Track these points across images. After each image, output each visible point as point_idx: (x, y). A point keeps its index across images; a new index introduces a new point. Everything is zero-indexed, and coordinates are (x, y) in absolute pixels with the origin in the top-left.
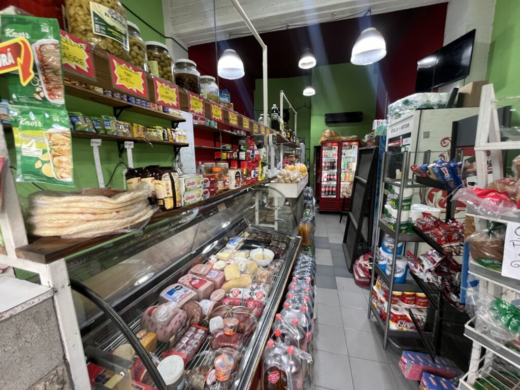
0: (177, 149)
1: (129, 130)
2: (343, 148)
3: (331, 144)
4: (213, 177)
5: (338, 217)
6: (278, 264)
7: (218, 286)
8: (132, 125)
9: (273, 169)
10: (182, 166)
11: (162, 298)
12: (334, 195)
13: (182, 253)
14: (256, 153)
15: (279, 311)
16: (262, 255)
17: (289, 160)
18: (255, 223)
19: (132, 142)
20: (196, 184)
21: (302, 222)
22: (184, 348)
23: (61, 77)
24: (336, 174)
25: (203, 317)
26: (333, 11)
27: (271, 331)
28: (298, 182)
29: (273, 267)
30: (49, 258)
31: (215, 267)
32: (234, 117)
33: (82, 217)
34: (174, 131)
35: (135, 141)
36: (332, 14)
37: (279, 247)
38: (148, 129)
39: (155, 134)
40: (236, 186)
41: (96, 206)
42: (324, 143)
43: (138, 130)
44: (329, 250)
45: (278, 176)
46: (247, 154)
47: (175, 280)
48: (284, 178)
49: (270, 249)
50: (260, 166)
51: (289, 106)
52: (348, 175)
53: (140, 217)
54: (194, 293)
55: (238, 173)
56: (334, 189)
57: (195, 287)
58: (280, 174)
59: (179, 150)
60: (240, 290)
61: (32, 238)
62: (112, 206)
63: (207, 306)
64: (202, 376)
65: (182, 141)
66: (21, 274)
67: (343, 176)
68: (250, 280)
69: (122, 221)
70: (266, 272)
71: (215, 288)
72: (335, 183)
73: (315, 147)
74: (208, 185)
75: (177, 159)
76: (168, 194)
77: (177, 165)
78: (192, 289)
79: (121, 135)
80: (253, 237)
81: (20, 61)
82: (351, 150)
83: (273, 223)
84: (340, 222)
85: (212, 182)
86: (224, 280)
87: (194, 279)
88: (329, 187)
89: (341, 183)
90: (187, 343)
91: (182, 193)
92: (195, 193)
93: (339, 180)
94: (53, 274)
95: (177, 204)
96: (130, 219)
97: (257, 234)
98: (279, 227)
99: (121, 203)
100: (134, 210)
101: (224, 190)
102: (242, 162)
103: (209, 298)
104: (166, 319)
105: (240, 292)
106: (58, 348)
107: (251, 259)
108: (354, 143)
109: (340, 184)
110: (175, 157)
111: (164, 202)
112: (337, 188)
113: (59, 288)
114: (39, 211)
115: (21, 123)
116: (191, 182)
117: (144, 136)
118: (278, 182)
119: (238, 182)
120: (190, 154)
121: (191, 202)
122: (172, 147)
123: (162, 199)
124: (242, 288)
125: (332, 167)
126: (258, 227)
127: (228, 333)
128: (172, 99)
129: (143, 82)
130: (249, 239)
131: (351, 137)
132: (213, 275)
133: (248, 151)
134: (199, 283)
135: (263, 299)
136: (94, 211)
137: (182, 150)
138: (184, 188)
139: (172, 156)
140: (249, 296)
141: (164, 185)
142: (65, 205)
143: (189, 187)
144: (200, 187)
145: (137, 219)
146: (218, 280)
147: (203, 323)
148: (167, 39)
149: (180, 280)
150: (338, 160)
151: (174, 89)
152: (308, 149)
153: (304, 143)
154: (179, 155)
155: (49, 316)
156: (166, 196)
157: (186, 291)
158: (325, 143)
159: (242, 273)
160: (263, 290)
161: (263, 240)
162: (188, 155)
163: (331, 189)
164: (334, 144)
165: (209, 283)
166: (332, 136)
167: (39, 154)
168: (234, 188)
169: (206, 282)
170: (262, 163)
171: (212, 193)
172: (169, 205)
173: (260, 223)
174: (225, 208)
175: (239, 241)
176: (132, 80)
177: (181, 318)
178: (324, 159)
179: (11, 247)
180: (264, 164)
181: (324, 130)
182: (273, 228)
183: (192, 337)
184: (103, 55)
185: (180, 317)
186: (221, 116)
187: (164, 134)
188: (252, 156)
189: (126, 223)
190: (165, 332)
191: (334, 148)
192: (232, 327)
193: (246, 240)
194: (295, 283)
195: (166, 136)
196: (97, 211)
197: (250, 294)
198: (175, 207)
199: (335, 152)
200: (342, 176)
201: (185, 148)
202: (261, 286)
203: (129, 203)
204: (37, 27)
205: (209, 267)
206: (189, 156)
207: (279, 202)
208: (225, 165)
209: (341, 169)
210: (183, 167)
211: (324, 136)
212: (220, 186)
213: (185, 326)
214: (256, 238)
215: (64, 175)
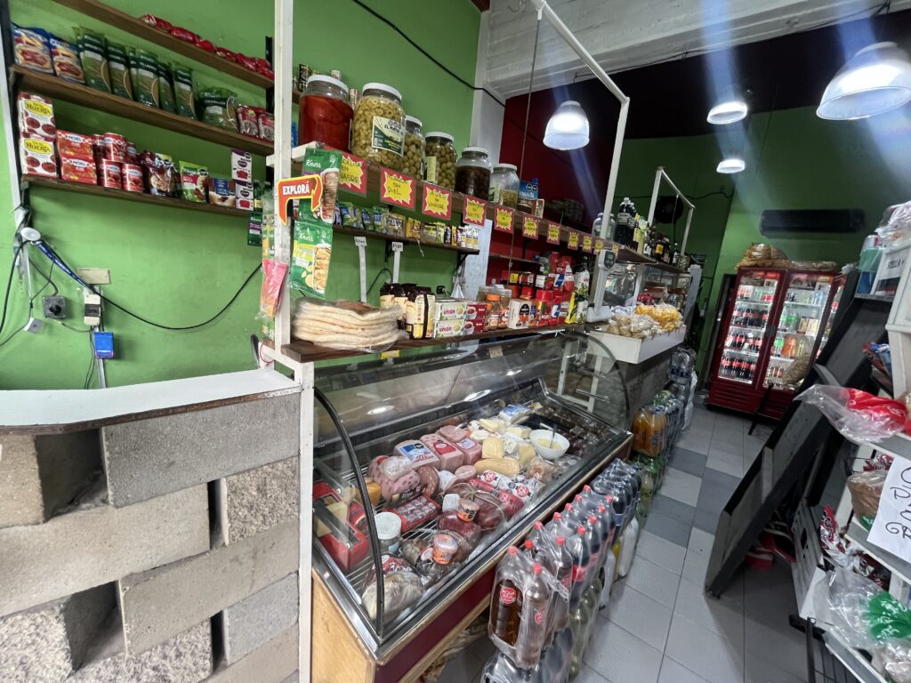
0: (463, 256)
1: (402, 226)
2: (792, 285)
3: (762, 273)
4: (483, 307)
5: (748, 425)
6: (572, 462)
7: (469, 462)
8: (407, 219)
9: (599, 308)
10: (464, 282)
11: (397, 451)
12: (750, 379)
13: (432, 403)
14: (568, 278)
15: (545, 521)
16: (551, 442)
17: (651, 294)
18: (556, 392)
19: (401, 244)
20: (456, 314)
21: (647, 410)
22: (407, 514)
23: (334, 200)
24: (761, 337)
25: (438, 489)
26: (791, 15)
27: (523, 540)
28: (643, 338)
29: (560, 463)
30: (305, 358)
31: (472, 436)
32: (532, 225)
33: (335, 328)
34: (461, 231)
35: (406, 242)
36: (788, 22)
37: (585, 438)
38: (426, 226)
39: (433, 233)
40: (518, 325)
41: (345, 320)
42: (745, 272)
43: (413, 228)
44: (700, 480)
45: (611, 321)
46: (549, 280)
47: (417, 436)
48: (619, 326)
49: (567, 437)
50: (573, 300)
51: (675, 193)
52: (793, 343)
53: (384, 339)
54: (435, 459)
55: (526, 306)
56: (753, 367)
57: (440, 452)
58: (613, 318)
59: (464, 258)
60: (497, 475)
61: (293, 339)
62: (359, 322)
63: (447, 478)
64: (417, 549)
65: (470, 246)
66: (280, 368)
67: (778, 343)
68: (516, 469)
69: (365, 339)
70: (546, 465)
71: (465, 461)
72: (757, 355)
73: (726, 276)
74: (474, 316)
75: (459, 271)
76: (419, 319)
77: (457, 280)
78: (435, 453)
79: (391, 233)
80: (547, 412)
81: (313, 192)
82: (813, 292)
83: (587, 399)
84: (750, 433)
85: (480, 314)
86: (479, 457)
87: (440, 442)
88: (741, 361)
89: (772, 357)
90: (412, 511)
91: (436, 322)
92: (452, 324)
93: (766, 351)
94: (304, 373)
95: (427, 333)
96: (373, 339)
97: (555, 409)
98: (595, 408)
99: (367, 320)
100: (379, 331)
101: (499, 328)
102: (538, 291)
103: (453, 472)
104: (394, 473)
105: (496, 479)
106: (296, 441)
107: (530, 443)
108: (822, 278)
109: (768, 360)
110: (458, 268)
111: (413, 328)
112: (759, 365)
113: (305, 387)
114: (302, 315)
115: (300, 237)
116: (449, 309)
117: (419, 236)
118: (608, 331)
119: (524, 320)
120: (480, 266)
121: (445, 334)
122: (456, 253)
123: (412, 325)
124: (500, 473)
125: (756, 322)
126: (558, 399)
127: (461, 517)
128: (442, 207)
129: (410, 191)
130: (539, 414)
131: (819, 265)
132: (468, 444)
133: (551, 275)
134: (444, 449)
135: (525, 499)
136: (344, 324)
137: (470, 258)
138: (439, 316)
139: (452, 267)
140: (507, 488)
141: (417, 308)
142: (322, 314)
143: (445, 316)
144: (462, 318)
145: (379, 341)
146: (471, 454)
147: (437, 497)
148: (476, 92)
149: (423, 438)
150: (774, 308)
151: (447, 195)
152: (707, 278)
153: (702, 266)
154: (464, 266)
155: (295, 409)
156: (417, 321)
157: (426, 453)
158: (747, 271)
159: (507, 454)
160: (532, 487)
161: (561, 422)
162: (476, 268)
163: (744, 365)
164: (770, 275)
165: (458, 453)
166: (770, 258)
167: (305, 265)
168: (515, 328)
169: (454, 450)
170: (576, 296)
171: (477, 329)
172: (418, 333)
173: (565, 392)
174: (502, 354)
175: (521, 411)
176: (400, 190)
177: (412, 481)
178: (739, 304)
179: (278, 344)
180: (579, 298)
181: (753, 244)
182: (586, 408)
183: (420, 508)
184: (376, 169)
185: (411, 478)
186: (510, 226)
187: (446, 234)
188: (559, 283)
189: (369, 342)
190: (391, 488)
191: (769, 284)
192: (467, 511)
193: (535, 414)
194: (586, 495)
195: (449, 237)
196: (346, 325)
197: (509, 485)
198: (424, 337)
199: (772, 291)
200: (776, 342)
201: (473, 256)
202: (532, 481)
203: (375, 322)
204: (327, 159)
205: (464, 432)
206: (478, 268)
207: (603, 366)
208: (507, 292)
209: (777, 329)
210: (466, 285)
211: (750, 256)
212: (493, 321)
213: (415, 493)
214: (550, 414)
215: (319, 287)
